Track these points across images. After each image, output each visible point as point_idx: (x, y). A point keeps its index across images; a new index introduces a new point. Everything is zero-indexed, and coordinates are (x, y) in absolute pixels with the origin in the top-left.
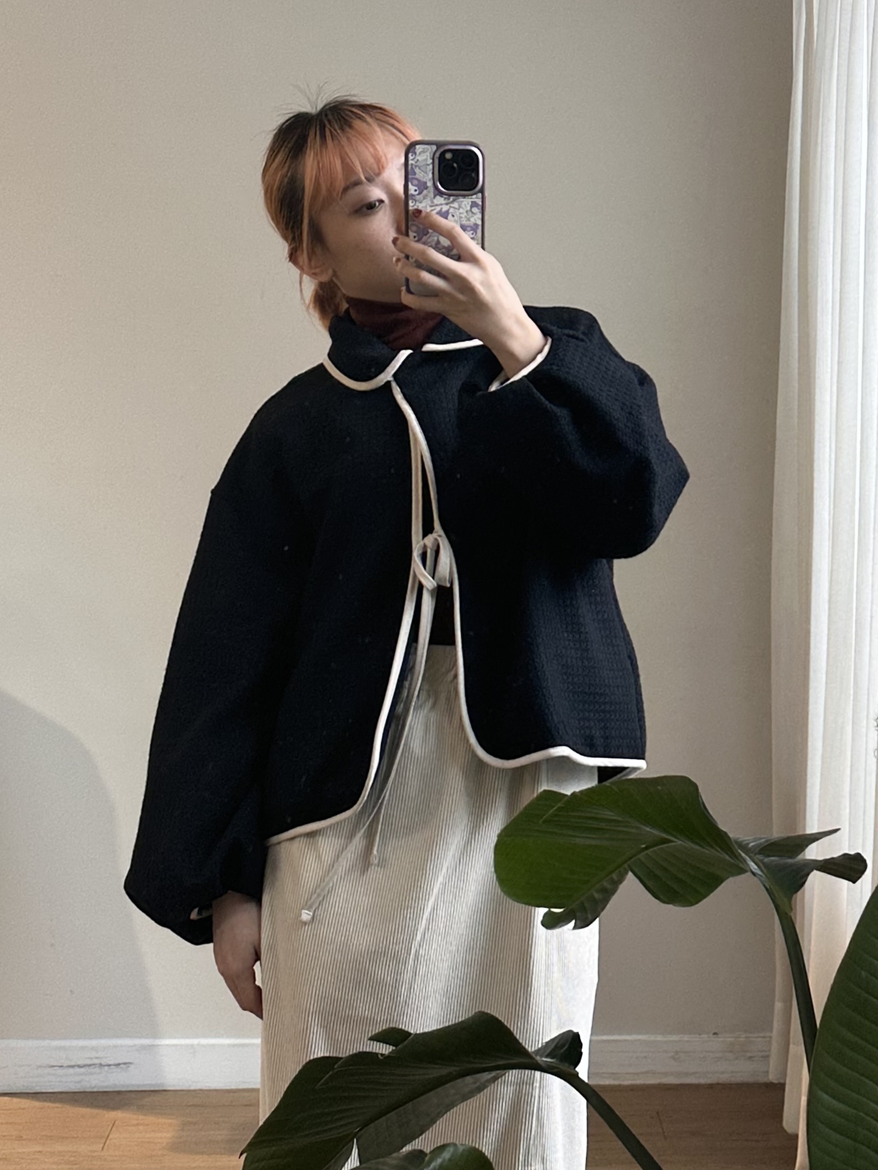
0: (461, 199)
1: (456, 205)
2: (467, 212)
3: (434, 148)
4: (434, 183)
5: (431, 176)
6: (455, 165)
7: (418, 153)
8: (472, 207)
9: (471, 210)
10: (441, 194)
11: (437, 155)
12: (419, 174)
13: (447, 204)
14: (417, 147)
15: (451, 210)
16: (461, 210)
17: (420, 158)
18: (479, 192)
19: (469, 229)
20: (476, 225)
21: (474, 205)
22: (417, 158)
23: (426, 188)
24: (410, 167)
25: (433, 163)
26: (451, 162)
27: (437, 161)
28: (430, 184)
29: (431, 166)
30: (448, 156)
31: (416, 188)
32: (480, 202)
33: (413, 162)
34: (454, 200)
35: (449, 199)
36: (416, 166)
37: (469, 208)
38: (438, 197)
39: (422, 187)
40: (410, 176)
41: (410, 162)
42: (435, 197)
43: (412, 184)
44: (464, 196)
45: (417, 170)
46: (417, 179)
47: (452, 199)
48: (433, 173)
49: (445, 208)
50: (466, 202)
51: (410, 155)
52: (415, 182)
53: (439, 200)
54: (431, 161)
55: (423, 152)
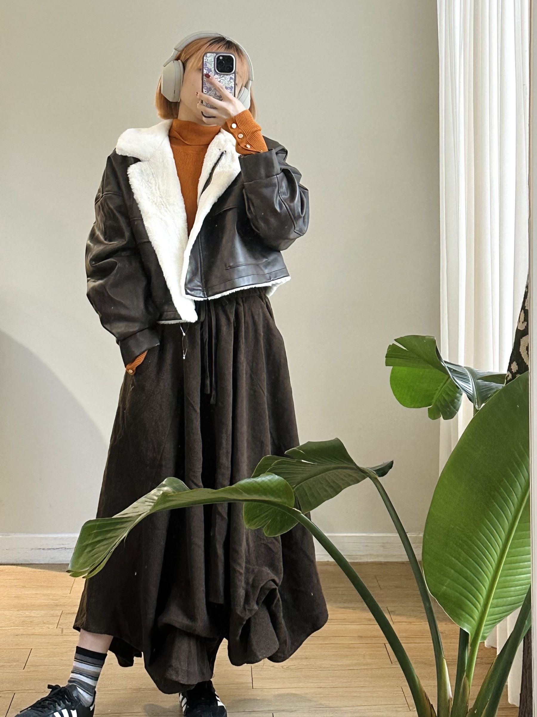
0: (226, 76)
1: (223, 78)
2: (228, 81)
3: (215, 54)
4: (214, 69)
5: (213, 66)
6: (224, 62)
7: (208, 57)
8: (230, 80)
9: (230, 81)
10: (217, 73)
11: (216, 57)
12: (208, 65)
13: (220, 78)
14: (208, 54)
15: (222, 81)
16: (226, 81)
17: (209, 59)
18: (233, 73)
19: (229, 88)
20: (231, 86)
21: (231, 78)
22: (207, 58)
23: (212, 71)
24: (204, 63)
25: (214, 61)
26: (221, 61)
27: (216, 60)
28: (213, 69)
29: (214, 62)
30: (221, 58)
31: (206, 71)
32: (233, 77)
33: (206, 60)
34: (223, 76)
35: (221, 76)
36: (207, 62)
37: (229, 80)
38: (216, 75)
39: (210, 70)
40: (204, 66)
41: (204, 60)
42: (215, 75)
43: (205, 70)
44: (227, 75)
45: (207, 64)
46: (207, 68)
47: (222, 76)
48: (214, 65)
49: (219, 80)
50: (228, 77)
51: (205, 57)
52: (206, 69)
53: (217, 76)
54: (214, 60)
55: (211, 56)
